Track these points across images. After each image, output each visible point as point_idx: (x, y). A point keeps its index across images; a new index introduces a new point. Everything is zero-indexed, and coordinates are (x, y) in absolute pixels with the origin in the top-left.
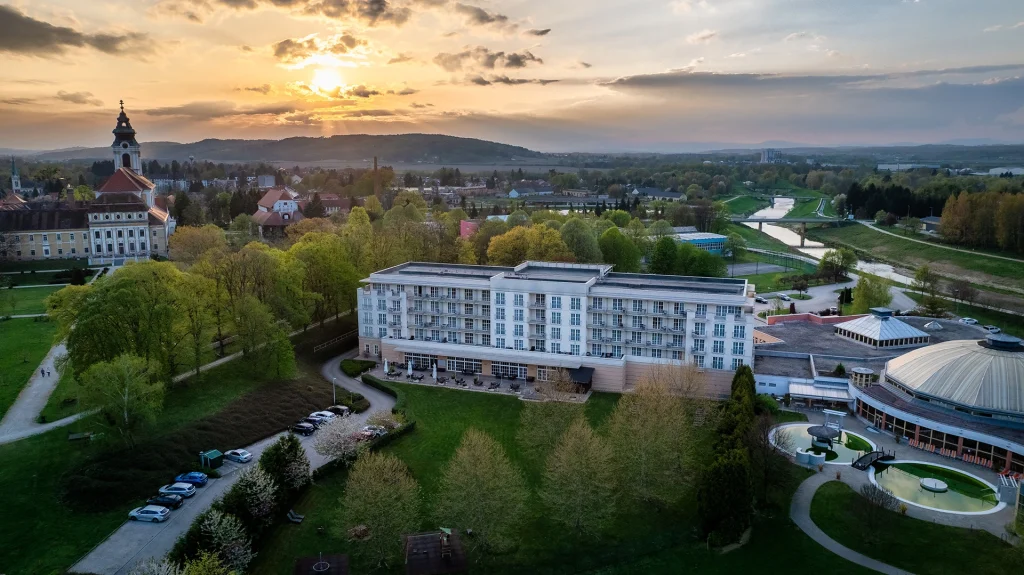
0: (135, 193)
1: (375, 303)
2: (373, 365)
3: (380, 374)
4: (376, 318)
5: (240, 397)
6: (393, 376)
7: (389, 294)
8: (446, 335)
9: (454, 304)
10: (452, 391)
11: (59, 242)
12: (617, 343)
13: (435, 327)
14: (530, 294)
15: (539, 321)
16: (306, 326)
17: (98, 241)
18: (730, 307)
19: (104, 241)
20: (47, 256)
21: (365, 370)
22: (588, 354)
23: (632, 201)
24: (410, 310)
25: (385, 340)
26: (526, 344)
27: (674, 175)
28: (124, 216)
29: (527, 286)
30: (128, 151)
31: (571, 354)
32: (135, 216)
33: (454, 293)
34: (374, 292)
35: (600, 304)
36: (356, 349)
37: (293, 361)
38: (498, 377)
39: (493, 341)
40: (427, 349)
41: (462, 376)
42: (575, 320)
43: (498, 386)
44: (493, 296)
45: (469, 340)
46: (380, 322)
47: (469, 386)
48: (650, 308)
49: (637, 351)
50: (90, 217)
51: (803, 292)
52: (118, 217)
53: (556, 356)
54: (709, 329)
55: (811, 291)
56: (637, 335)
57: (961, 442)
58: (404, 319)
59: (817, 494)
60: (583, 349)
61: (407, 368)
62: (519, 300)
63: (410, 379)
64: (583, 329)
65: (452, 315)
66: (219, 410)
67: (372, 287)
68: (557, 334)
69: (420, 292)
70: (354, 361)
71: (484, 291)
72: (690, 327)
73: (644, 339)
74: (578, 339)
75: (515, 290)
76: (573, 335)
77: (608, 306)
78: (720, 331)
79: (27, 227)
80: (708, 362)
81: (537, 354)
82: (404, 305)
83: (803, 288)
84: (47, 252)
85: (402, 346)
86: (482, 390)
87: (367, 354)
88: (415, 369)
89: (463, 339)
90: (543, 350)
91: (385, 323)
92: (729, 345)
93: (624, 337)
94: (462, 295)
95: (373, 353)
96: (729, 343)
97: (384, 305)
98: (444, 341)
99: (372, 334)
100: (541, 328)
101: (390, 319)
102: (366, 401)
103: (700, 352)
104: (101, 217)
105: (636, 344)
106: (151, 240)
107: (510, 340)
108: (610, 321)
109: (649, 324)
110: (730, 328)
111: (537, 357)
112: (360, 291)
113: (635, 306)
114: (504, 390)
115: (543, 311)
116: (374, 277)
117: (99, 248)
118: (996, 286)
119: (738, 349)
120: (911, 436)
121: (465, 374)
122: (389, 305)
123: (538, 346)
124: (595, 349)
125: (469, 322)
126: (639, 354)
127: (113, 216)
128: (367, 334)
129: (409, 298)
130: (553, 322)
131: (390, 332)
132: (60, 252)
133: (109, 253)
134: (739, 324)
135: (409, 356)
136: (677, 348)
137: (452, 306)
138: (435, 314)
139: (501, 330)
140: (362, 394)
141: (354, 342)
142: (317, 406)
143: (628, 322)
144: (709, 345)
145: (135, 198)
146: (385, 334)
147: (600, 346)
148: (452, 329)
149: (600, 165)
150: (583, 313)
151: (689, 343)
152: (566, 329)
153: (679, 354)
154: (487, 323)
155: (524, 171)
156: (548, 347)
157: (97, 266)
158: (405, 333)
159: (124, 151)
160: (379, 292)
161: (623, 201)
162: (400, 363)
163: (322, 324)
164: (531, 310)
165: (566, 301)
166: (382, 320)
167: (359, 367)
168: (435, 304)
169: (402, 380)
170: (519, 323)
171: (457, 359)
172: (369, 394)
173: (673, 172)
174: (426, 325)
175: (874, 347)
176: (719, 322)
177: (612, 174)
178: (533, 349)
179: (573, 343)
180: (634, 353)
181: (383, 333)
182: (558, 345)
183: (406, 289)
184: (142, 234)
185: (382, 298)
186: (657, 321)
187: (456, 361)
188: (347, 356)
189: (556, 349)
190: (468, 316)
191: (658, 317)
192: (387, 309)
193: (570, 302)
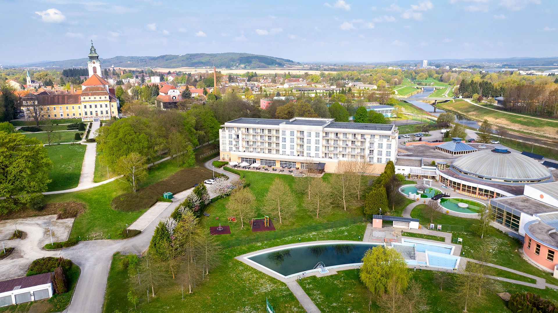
0: (102, 86)
1: (227, 135)
2: (227, 163)
4: (227, 142)
7: (233, 132)
8: (259, 150)
9: (263, 136)
10: (263, 173)
11: (67, 110)
12: (335, 152)
13: (254, 146)
14: (297, 131)
15: (301, 143)
17: (86, 110)
18: (385, 136)
19: (88, 110)
20: (62, 117)
21: (224, 165)
22: (323, 157)
23: (347, 89)
24: (243, 139)
25: (232, 152)
26: (296, 153)
28: (98, 98)
29: (296, 128)
30: (95, 65)
31: (315, 157)
32: (103, 97)
33: (263, 131)
34: (227, 131)
35: (328, 135)
36: (219, 157)
38: (283, 167)
39: (281, 152)
40: (251, 156)
41: (267, 167)
42: (317, 142)
43: (283, 171)
44: (281, 132)
45: (270, 152)
46: (230, 144)
47: (271, 171)
48: (350, 137)
50: (82, 98)
51: (427, 133)
52: (95, 98)
53: (309, 158)
54: (376, 145)
55: (431, 132)
56: (344, 149)
57: (478, 189)
58: (241, 143)
59: (415, 208)
60: (321, 155)
62: (292, 134)
63: (244, 168)
64: (320, 146)
65: (262, 141)
67: (226, 129)
68: (309, 148)
69: (248, 130)
70: (218, 162)
71: (276, 130)
72: (367, 145)
73: (347, 150)
74: (319, 151)
75: (290, 130)
76: (316, 149)
77: (332, 136)
78: (380, 146)
79: (53, 103)
80: (375, 159)
82: (241, 137)
83: (427, 131)
84: (62, 115)
85: (240, 155)
86: (276, 172)
87: (224, 159)
89: (267, 151)
90: (303, 156)
91: (232, 144)
92: (384, 153)
93: (338, 150)
94: (267, 132)
95: (227, 158)
96: (384, 150)
97: (231, 137)
98: (259, 152)
99: (226, 150)
100: (302, 146)
101: (234, 143)
103: (372, 156)
104: (87, 98)
105: (344, 153)
106: (110, 109)
107: (288, 151)
108: (332, 143)
109: (350, 144)
110: (385, 146)
111: (300, 159)
112: (220, 130)
113: (343, 136)
114: (286, 172)
115: (303, 138)
116: (227, 124)
117: (86, 114)
118: (525, 131)
119: (388, 154)
120: (459, 189)
122: (234, 136)
123: (301, 154)
124: (326, 155)
125: (270, 144)
126: (345, 157)
127: (92, 98)
128: (224, 150)
129: (243, 134)
130: (308, 143)
131: (234, 149)
132: (68, 115)
133: (91, 116)
134: (389, 143)
135: (243, 159)
136: (362, 154)
138: (254, 140)
139: (284, 147)
140: (225, 174)
141: (218, 153)
142: (206, 178)
144: (376, 152)
145: (103, 89)
147: (328, 153)
148: (262, 147)
149: (332, 70)
150: (321, 138)
151: (367, 152)
152: (313, 145)
153: (363, 157)
154: (278, 144)
155: (291, 73)
156: (305, 154)
157: (86, 122)
158: (241, 149)
159: (93, 65)
160: (229, 131)
161: (343, 90)
162: (239, 162)
164: (298, 138)
165: (313, 134)
167: (221, 164)
168: (254, 136)
169: (240, 169)
170: (292, 144)
172: (228, 174)
173: (371, 74)
174: (250, 146)
175: (452, 155)
176: (380, 142)
177: (338, 75)
178: (298, 155)
179: (316, 152)
180: (343, 156)
181: (231, 149)
182: (310, 153)
183: (241, 129)
184: (106, 106)
185: (231, 133)
186: (353, 142)
187: (264, 161)
188: (215, 159)
189: (309, 155)
190: (270, 141)
191: (354, 140)
192: (233, 138)
193: (315, 134)
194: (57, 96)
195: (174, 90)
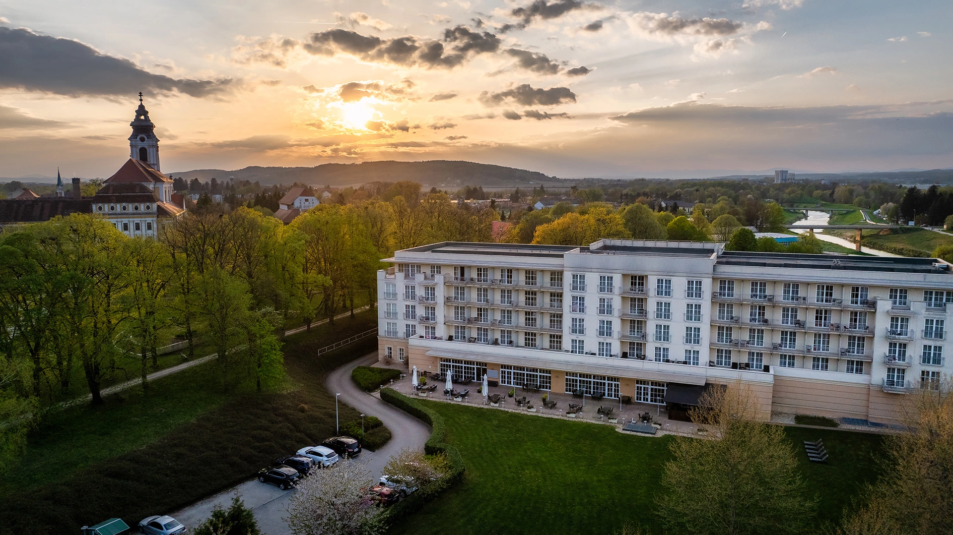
0: (145, 184)
1: (401, 289)
2: (396, 376)
3: (405, 388)
4: (401, 310)
5: (193, 420)
6: (424, 391)
7: (420, 277)
8: (498, 335)
9: (509, 292)
10: (513, 415)
12: (756, 348)
13: (482, 324)
14: (624, 276)
15: (635, 315)
16: (308, 321)
21: (386, 382)
22: (711, 364)
24: (448, 299)
25: (414, 341)
26: (616, 348)
27: (697, 190)
28: (130, 207)
29: (618, 265)
30: (145, 144)
31: (685, 363)
32: (142, 207)
33: (510, 277)
34: (400, 276)
35: (731, 289)
36: (372, 355)
37: (280, 367)
38: (578, 396)
39: (567, 343)
40: (472, 353)
41: (525, 394)
42: (693, 312)
43: (580, 409)
44: (568, 278)
45: (530, 341)
46: (407, 316)
47: (537, 410)
48: (812, 295)
49: (789, 360)
50: (95, 207)
52: (124, 208)
53: (663, 366)
54: (916, 326)
56: (789, 336)
58: (441, 313)
60: (705, 355)
61: (444, 381)
62: (606, 284)
63: (449, 397)
64: (704, 326)
65: (506, 306)
66: (154, 441)
67: (396, 269)
68: (663, 333)
69: (462, 274)
70: (372, 370)
71: (553, 273)
72: (882, 324)
73: (799, 342)
74: (697, 342)
75: (599, 270)
76: (688, 335)
77: (744, 292)
78: (935, 329)
79: (28, 218)
80: (912, 377)
81: (633, 364)
82: (440, 294)
85: (437, 349)
86: (557, 414)
87: (388, 360)
88: (455, 381)
89: (522, 341)
90: (641, 356)
91: (414, 317)
93: (767, 340)
94: (522, 278)
95: (397, 358)
97: (413, 293)
98: (495, 343)
99: (395, 333)
100: (637, 325)
101: (420, 312)
102: (386, 430)
103: (899, 363)
104: (106, 208)
105: (787, 350)
107: (591, 342)
108: (745, 315)
109: (810, 319)
111: (633, 367)
112: (381, 274)
113: (786, 292)
114: (589, 416)
115: (643, 300)
116: (400, 256)
121: (528, 390)
122: (420, 292)
123: (635, 350)
124: (721, 357)
125: (530, 318)
126: (792, 365)
127: (118, 208)
128: (389, 332)
129: (447, 283)
130: (659, 316)
131: (421, 330)
135: (446, 363)
136: (855, 356)
137: (506, 293)
138: (483, 304)
139: (578, 328)
140: (381, 418)
141: (372, 345)
142: (310, 436)
143: (776, 317)
144: (914, 352)
145: (144, 189)
146: (414, 333)
147: (729, 352)
148: (506, 327)
150: (705, 302)
151: (880, 349)
152: (678, 326)
153: (858, 366)
154: (557, 318)
156: (650, 351)
158: (441, 331)
159: (141, 144)
160: (407, 276)
162: (434, 372)
163: (332, 320)
164: (624, 298)
165: (679, 285)
166: (410, 313)
167: (377, 378)
168: (483, 292)
169: (437, 397)
170: (606, 318)
171: (516, 368)
172: (391, 419)
174: (470, 321)
176: (935, 316)
178: (625, 355)
179: (688, 347)
180: (783, 364)
181: (410, 331)
182: (665, 349)
183: (443, 271)
184: (149, 227)
185: (411, 283)
186: (821, 315)
187: (512, 371)
188: (362, 362)
189: (662, 356)
190: (530, 309)
191: (824, 305)
192: (417, 298)
193: (685, 286)
194: (40, 204)
195: (307, 198)
